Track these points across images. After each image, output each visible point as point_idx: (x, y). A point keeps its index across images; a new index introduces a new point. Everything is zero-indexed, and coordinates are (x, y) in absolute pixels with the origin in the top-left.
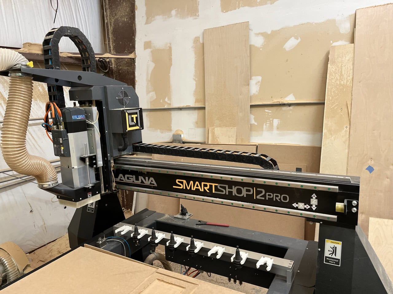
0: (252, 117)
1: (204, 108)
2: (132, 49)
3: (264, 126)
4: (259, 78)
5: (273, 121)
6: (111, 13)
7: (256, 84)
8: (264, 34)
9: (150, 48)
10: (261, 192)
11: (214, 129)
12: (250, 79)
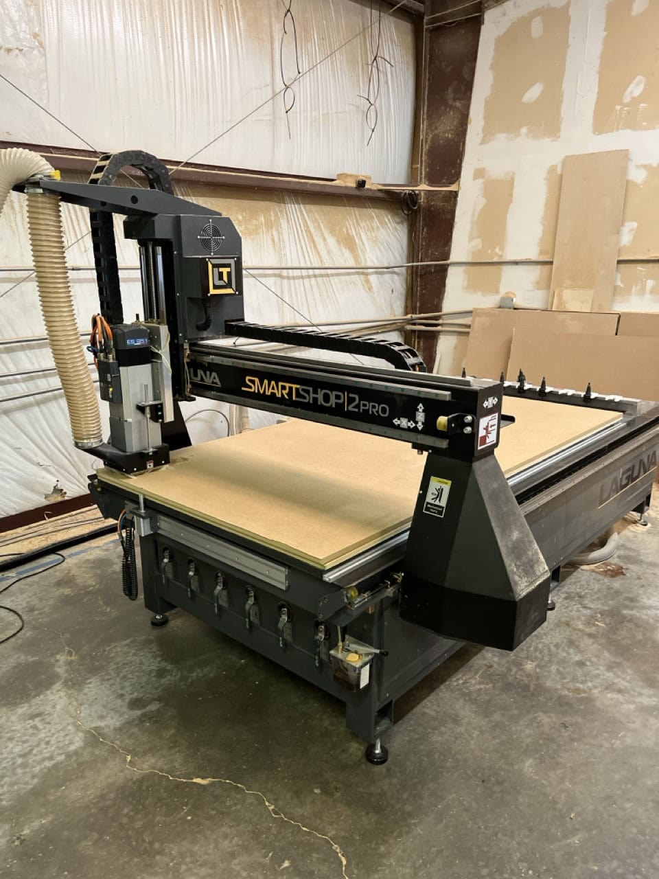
0: (619, 276)
1: (551, 263)
2: (455, 176)
3: (634, 289)
4: (635, 225)
5: (646, 281)
6: (429, 126)
7: (629, 232)
8: (647, 167)
9: (483, 177)
11: (562, 291)
12: (623, 225)
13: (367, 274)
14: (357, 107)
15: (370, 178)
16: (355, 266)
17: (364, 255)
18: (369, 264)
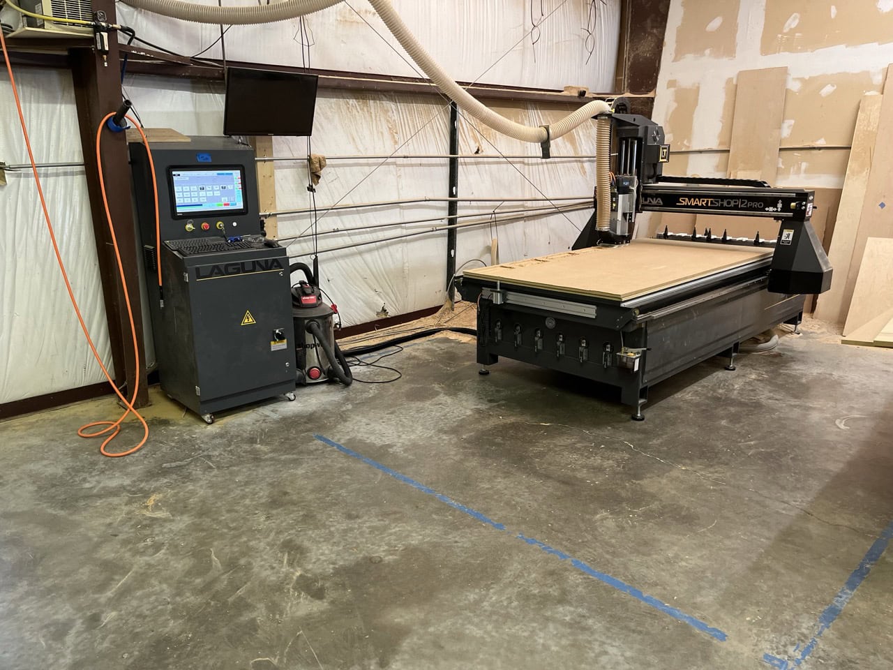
0: (781, 160)
1: (729, 151)
2: (653, 86)
3: (792, 170)
4: (792, 122)
5: (801, 164)
6: (631, 48)
7: (788, 127)
8: (802, 80)
9: (675, 87)
10: (744, 202)
11: (736, 173)
12: (783, 122)
13: (582, 162)
14: (579, 36)
15: (588, 89)
16: (574, 155)
17: (581, 148)
18: (584, 154)
